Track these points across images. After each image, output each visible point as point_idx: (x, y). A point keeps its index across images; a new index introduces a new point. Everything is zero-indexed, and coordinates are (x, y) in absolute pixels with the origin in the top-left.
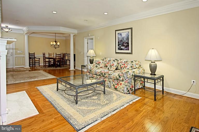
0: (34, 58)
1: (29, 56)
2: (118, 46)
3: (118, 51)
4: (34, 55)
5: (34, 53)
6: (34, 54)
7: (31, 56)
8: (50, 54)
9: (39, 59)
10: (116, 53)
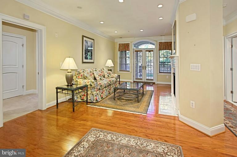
2: (85, 54)
3: (85, 61)
10: (83, 62)
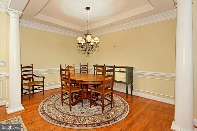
0: (31, 76)
1: (22, 72)
4: (31, 69)
5: (32, 65)
6: (32, 67)
7: (24, 71)
8: (81, 65)
9: (42, 78)
